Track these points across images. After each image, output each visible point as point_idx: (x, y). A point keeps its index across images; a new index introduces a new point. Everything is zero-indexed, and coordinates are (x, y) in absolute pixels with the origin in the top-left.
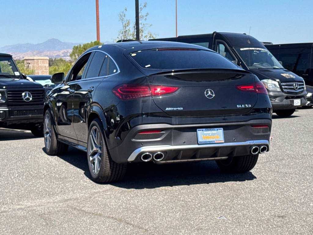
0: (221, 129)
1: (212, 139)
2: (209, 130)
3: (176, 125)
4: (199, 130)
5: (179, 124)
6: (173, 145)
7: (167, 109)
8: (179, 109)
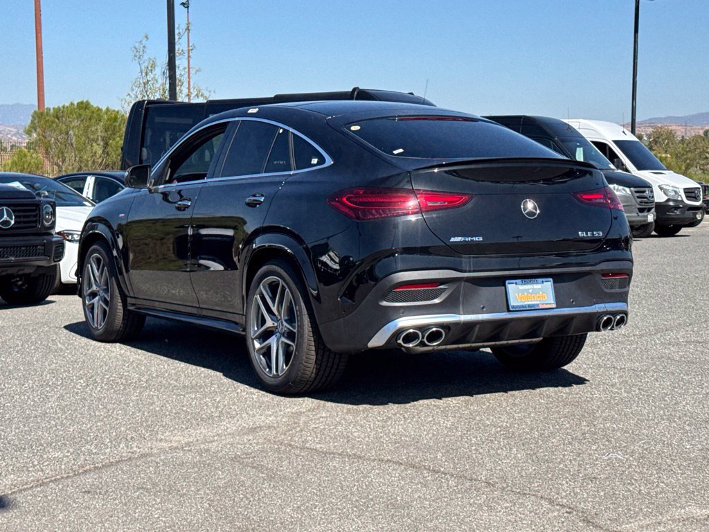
0: (550, 281)
1: (534, 301)
2: (528, 283)
3: (470, 271)
4: (509, 283)
5: (474, 271)
6: (462, 312)
7: (453, 239)
8: (476, 239)
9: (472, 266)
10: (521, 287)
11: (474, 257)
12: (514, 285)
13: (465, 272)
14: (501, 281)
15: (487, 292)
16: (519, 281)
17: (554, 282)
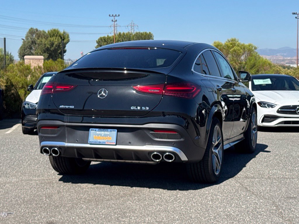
0: (115, 131)
1: (104, 140)
2: (102, 131)
3: (67, 122)
4: (91, 130)
5: (69, 122)
6: (67, 142)
7: (61, 107)
8: (71, 107)
9: (68, 120)
10: (98, 133)
11: (70, 116)
12: (94, 131)
13: (65, 122)
14: (87, 129)
15: (80, 133)
16: (97, 129)
17: (118, 132)
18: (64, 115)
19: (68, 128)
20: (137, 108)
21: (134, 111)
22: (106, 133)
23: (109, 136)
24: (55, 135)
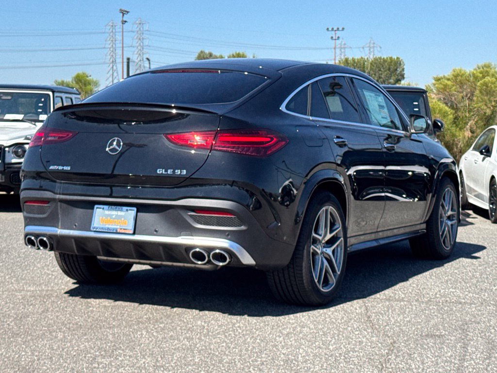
0: (133, 210)
1: (115, 225)
2: (113, 210)
3: (60, 194)
4: (97, 208)
5: (63, 194)
6: (60, 227)
7: (51, 167)
8: (65, 168)
9: (61, 190)
10: (107, 212)
11: (64, 183)
12: (101, 210)
13: (57, 194)
14: (91, 205)
15: (79, 212)
16: (106, 207)
17: (138, 211)
18: (55, 182)
19: (63, 204)
20: (166, 171)
21: (161, 177)
22: (120, 213)
23: (123, 219)
24: (44, 216)
